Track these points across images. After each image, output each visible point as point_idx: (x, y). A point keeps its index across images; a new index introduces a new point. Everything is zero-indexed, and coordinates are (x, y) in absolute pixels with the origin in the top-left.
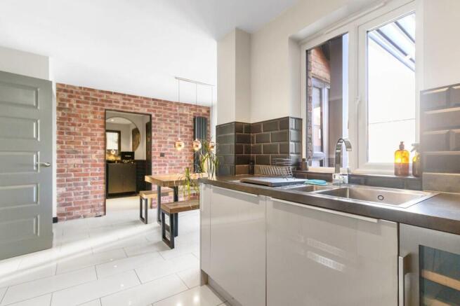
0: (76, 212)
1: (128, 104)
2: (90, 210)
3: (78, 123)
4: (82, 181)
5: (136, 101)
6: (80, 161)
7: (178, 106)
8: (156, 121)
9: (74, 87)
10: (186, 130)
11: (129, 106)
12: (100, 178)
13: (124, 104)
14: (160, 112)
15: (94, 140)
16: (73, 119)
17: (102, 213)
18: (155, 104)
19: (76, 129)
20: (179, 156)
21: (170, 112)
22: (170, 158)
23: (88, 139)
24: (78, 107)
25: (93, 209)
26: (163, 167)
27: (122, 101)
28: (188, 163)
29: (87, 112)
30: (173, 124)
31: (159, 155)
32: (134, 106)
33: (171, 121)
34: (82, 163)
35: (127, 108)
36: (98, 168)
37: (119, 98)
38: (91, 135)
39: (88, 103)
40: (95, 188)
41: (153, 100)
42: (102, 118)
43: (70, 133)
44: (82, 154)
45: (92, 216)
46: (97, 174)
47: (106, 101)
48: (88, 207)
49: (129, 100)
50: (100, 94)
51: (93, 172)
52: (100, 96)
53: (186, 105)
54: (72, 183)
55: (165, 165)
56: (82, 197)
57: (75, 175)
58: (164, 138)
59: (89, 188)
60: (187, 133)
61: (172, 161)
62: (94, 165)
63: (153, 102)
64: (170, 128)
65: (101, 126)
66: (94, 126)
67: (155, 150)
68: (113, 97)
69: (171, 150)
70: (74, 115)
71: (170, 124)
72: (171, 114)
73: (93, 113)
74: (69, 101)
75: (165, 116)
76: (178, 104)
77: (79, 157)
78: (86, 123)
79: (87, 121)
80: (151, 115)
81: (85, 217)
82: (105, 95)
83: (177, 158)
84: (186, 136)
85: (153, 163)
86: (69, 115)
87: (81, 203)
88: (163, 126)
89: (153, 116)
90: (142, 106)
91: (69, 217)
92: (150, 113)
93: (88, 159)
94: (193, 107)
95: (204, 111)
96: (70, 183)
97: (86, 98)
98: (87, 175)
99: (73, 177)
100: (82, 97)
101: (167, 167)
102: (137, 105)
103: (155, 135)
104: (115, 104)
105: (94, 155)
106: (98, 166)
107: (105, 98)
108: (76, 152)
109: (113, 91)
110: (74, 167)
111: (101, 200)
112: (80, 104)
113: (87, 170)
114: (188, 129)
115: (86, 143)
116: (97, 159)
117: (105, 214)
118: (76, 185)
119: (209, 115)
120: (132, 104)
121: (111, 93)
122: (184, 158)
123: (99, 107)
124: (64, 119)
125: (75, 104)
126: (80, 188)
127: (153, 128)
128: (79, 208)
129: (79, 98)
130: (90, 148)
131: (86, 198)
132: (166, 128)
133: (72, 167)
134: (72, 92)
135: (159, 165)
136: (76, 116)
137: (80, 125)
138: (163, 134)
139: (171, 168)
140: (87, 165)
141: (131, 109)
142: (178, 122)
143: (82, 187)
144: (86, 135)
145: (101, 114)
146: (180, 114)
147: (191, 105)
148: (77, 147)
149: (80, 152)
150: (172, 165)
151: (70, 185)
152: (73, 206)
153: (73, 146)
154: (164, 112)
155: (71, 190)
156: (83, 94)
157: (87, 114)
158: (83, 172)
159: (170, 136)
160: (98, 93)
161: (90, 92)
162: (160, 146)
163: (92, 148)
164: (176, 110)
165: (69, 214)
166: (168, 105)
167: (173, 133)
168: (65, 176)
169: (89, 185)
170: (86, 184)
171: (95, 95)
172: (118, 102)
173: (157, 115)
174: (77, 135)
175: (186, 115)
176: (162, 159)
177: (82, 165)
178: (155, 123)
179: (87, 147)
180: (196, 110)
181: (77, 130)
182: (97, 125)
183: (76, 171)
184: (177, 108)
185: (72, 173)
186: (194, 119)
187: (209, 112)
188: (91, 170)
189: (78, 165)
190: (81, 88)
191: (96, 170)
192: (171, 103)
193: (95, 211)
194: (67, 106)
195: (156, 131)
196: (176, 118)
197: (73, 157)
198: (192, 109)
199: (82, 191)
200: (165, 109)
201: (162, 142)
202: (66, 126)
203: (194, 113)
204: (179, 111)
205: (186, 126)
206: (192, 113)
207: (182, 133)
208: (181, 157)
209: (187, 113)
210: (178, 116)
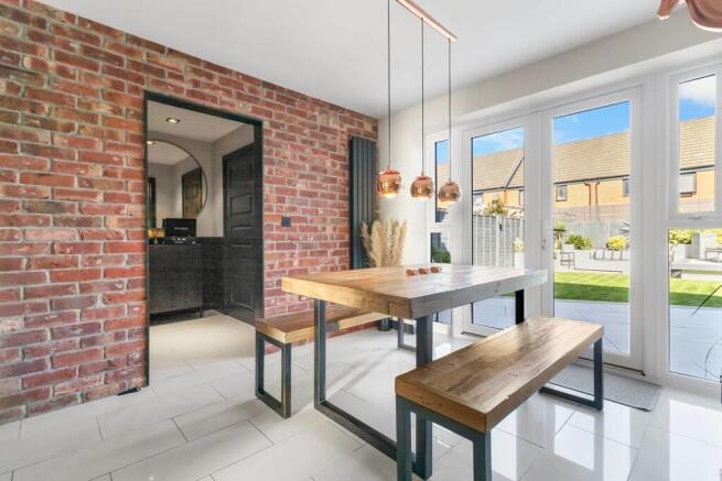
0: (63, 387)
1: (208, 86)
2: (103, 375)
3: (62, 121)
4: (77, 294)
5: (223, 81)
6: (68, 234)
7: (318, 108)
8: (272, 138)
9: (51, 12)
10: (334, 165)
11: (207, 91)
12: (131, 284)
13: (196, 84)
14: (280, 116)
15: (115, 175)
16: (47, 106)
17: (137, 380)
18: (269, 95)
19: (57, 139)
20: (319, 227)
21: (302, 119)
22: (302, 229)
23: (97, 172)
24: (62, 72)
25: (111, 373)
26: (287, 252)
27: (189, 76)
28: (338, 242)
29: (93, 93)
30: (308, 149)
31: (279, 223)
32: (219, 94)
33: (304, 142)
34: (78, 240)
35: (203, 97)
36: (126, 256)
37: (182, 65)
38: (105, 160)
39: (95, 68)
40: (119, 311)
41: (266, 85)
42: (136, 115)
43: (36, 150)
44: (78, 215)
45: (109, 394)
46: (123, 273)
47: (148, 69)
48: (97, 369)
49: (210, 77)
50: (129, 45)
51: (110, 266)
52: (130, 52)
53: (333, 107)
54: (45, 300)
55: (292, 247)
56: (78, 339)
57: (55, 277)
58: (290, 182)
59: (99, 314)
60: (336, 173)
61: (306, 238)
62: (114, 247)
63: (265, 90)
64: (302, 159)
65: (134, 138)
66: (112, 135)
67: (270, 209)
68: (164, 60)
69: (305, 211)
70: (49, 97)
71: (302, 149)
72: (303, 124)
73: (110, 97)
74: (33, 50)
75: (292, 129)
76: (316, 102)
77: (67, 222)
78: (89, 125)
79: (92, 118)
80: (258, 124)
81: (86, 398)
82: (145, 51)
83: (315, 229)
84: (334, 181)
85: (267, 242)
86: (34, 93)
87: (78, 357)
88: (288, 153)
89: (266, 125)
90: (240, 96)
91: (33, 404)
92: (259, 117)
93: (94, 229)
94: (347, 115)
95: (368, 127)
96: (38, 300)
97: (87, 51)
98: (94, 274)
99: (48, 283)
100: (76, 45)
101: (297, 252)
102: (228, 93)
103: (270, 172)
104: (171, 81)
105: (113, 221)
106: (127, 248)
107: (144, 59)
108: (58, 208)
109: (168, 44)
110: (53, 252)
111: (136, 344)
112: (71, 68)
113: (92, 261)
114: (338, 162)
115: (90, 183)
116: (123, 231)
117: (147, 383)
118: (59, 305)
119: (376, 137)
120: (215, 88)
121: (160, 49)
122: (329, 231)
123: (127, 83)
124: (19, 104)
125: (52, 64)
126: (73, 317)
127: (265, 156)
128: (68, 375)
129: (66, 46)
130: (100, 198)
131: (92, 341)
132: (294, 157)
133: (44, 254)
134: (41, 23)
135: (279, 246)
136: (58, 100)
137: (69, 128)
138: (286, 170)
139: (305, 254)
140: (91, 248)
141: (214, 99)
142: (317, 146)
143: (78, 311)
144: (89, 158)
145: (134, 103)
146: (323, 129)
147: (343, 110)
148: (61, 192)
149: (71, 209)
150: (307, 246)
151: (37, 308)
152: (49, 370)
153: (46, 190)
154: (290, 120)
155: (41, 321)
156: (78, 36)
157: (91, 99)
158: (80, 267)
159: (302, 176)
160: (122, 41)
161: (101, 37)
162: (281, 200)
163: (108, 197)
164: (314, 118)
165: (35, 395)
166: (298, 102)
167: (307, 172)
168: (20, 279)
169: (99, 304)
170: (92, 301)
171: (116, 46)
172: (180, 78)
173: (275, 125)
174: (61, 156)
175: (333, 132)
176: (286, 233)
177: (76, 248)
178: (269, 143)
179: (94, 195)
180: (352, 123)
181: (60, 140)
182: (122, 134)
183: (57, 265)
184: (316, 113)
185: (47, 272)
186: (351, 143)
187: (375, 129)
188: (105, 260)
189: (64, 246)
190: (70, 17)
191: (119, 261)
192: (304, 98)
193: (117, 377)
194: (27, 62)
195: (272, 162)
196: (313, 135)
197: (46, 222)
198: (344, 120)
199: (78, 322)
200: (291, 111)
201: (285, 191)
202: (20, 127)
203: (349, 130)
204: (320, 121)
205: (334, 157)
206: (345, 129)
207: (325, 171)
208: (324, 229)
209: (337, 127)
210: (318, 131)
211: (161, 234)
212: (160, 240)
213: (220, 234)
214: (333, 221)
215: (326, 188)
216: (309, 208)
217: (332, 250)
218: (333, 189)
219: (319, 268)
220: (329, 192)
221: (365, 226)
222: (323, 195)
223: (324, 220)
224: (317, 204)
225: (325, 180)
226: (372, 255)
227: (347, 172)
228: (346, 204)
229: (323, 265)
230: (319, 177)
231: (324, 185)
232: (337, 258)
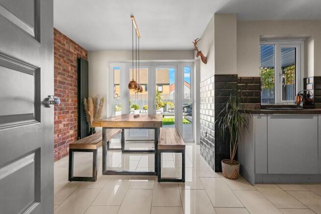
7: (66, 40)
10: (72, 69)
20: (66, 99)
21: (59, 44)
28: (73, 107)
30: (62, 60)
33: (60, 56)
53: (71, 41)
60: (72, 73)
61: (60, 105)
72: (60, 47)
76: (65, 37)
83: (65, 101)
84: (72, 77)
94: (77, 46)
95: (84, 54)
114: (74, 69)
119: (87, 59)
122: (70, 100)
139: (60, 113)
142: (65, 59)
146: (67, 51)
150: (61, 109)
164: (64, 45)
167: (61, 71)
175: (72, 53)
180: (78, 50)
184: (65, 43)
186: (78, 60)
187: (86, 55)
196: (64, 53)
198: (76, 48)
203: (78, 54)
204: (66, 47)
205: (72, 65)
206: (76, 53)
207: (69, 72)
208: (68, 100)
209: (73, 51)
210: (65, 51)
214: (72, 97)
215: (68, 80)
216: (62, 89)
217: (71, 111)
218: (71, 81)
219: (66, 119)
220: (70, 82)
221: (86, 100)
222: (68, 84)
223: (68, 96)
224: (65, 88)
225: (69, 76)
227: (77, 74)
228: (76, 89)
229: (68, 118)
230: (66, 74)
231: (68, 79)
232: (73, 115)
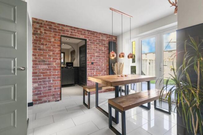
0: (44, 99)
1: (74, 32)
2: (52, 97)
3: (45, 43)
4: (47, 79)
5: (78, 31)
6: (46, 67)
7: (101, 35)
8: (89, 43)
9: (43, 21)
10: (105, 49)
11: (74, 34)
12: (58, 78)
13: (72, 32)
14: (91, 38)
15: (55, 54)
16: (42, 40)
17: (59, 99)
18: (88, 33)
19: (44, 47)
21: (96, 38)
22: (96, 65)
23: (51, 53)
24: (45, 33)
25: (54, 97)
26: (93, 71)
27: (70, 31)
28: (106, 68)
29: (50, 37)
30: (98, 45)
31: (90, 64)
32: (77, 34)
33: (97, 43)
34: (48, 68)
35: (73, 35)
36: (57, 71)
37: (69, 28)
38: (53, 51)
39: (51, 31)
40: (55, 83)
41: (88, 31)
42: (59, 41)
43: (40, 49)
44: (48, 63)
45: (53, 101)
46: (56, 75)
47: (62, 30)
48: (51, 95)
49: (75, 30)
50: (58, 26)
51: (54, 73)
52: (58, 27)
53: (104, 34)
54: (42, 80)
55: (94, 69)
56: (47, 89)
57: (43, 76)
58: (93, 54)
59: (52, 84)
60: (105, 51)
61: (97, 67)
62: (54, 70)
63: (87, 32)
64: (96, 48)
65: (58, 46)
66: (54, 45)
67: (88, 60)
68: (65, 28)
69: (97, 61)
70: (43, 38)
71: (96, 45)
72: (97, 39)
73: (54, 37)
74: (40, 29)
75: (94, 41)
76: (100, 33)
77: (46, 64)
78: (50, 44)
79: (50, 42)
80: (86, 40)
81: (49, 101)
82: (61, 26)
83: (100, 65)
84: (105, 53)
85: (88, 68)
86: (40, 38)
87: (47, 93)
88: (93, 46)
89: (88, 40)
90: (81, 34)
91: (39, 102)
92: (86, 38)
93: (51, 66)
94: (108, 36)
95: (114, 39)
96: (40, 80)
97: (50, 28)
98: (50, 75)
99: (42, 77)
100: (48, 27)
101: (95, 70)
102: (79, 34)
103: (88, 51)
104: (66, 32)
105: (54, 63)
106: (57, 70)
107: (61, 28)
108: (44, 61)
109: (66, 24)
110: (43, 70)
111: (59, 91)
112: (47, 32)
113: (50, 72)
114: (106, 48)
115: (50, 56)
116: (56, 66)
117: (61, 99)
118: (44, 81)
119: (116, 41)
120: (76, 33)
121: (64, 25)
122: (103, 65)
123: (57, 34)
124: (37, 40)
125: (43, 32)
126: (46, 84)
127: (87, 48)
128: (45, 96)
129: (46, 28)
130: (52, 59)
131: (50, 89)
132: (94, 48)
133: (42, 71)
134: (41, 24)
135: (91, 69)
136: (44, 39)
137: (46, 45)
138: (92, 51)
139: (97, 71)
140: (50, 70)
141: (75, 35)
142: (100, 44)
143: (47, 83)
144: (50, 50)
145: (59, 38)
146: (102, 40)
147: (107, 35)
148: (45, 58)
149: (46, 61)
150: (97, 69)
151: (40, 82)
152: (42, 95)
153: (42, 58)
154: (93, 38)
155: (41, 85)
156: (48, 25)
157: (50, 38)
158: (48, 74)
159: (96, 52)
160: (56, 25)
161: (52, 25)
162: (91, 58)
163: (53, 59)
164: (100, 37)
165: (40, 100)
166: (95, 34)
167: (98, 51)
168: (38, 76)
169: (52, 82)
170: (50, 81)
171: (55, 26)
172: (68, 31)
173: (89, 40)
174: (45, 50)
175: (104, 40)
176: (92, 66)
177: (47, 70)
178: (88, 44)
179: (51, 58)
180: (110, 38)
181: (45, 47)
182: (56, 45)
183: (44, 73)
185: (42, 75)
186: (109, 43)
187: (116, 39)
188: (53, 72)
189: (45, 69)
190: (47, 21)
191: (55, 72)
192: (97, 33)
193: (55, 98)
194: (39, 32)
195: (89, 49)
196: (99, 42)
197: (42, 64)
198: (107, 37)
199: (48, 85)
200: (94, 36)
201: (92, 56)
202: (38, 45)
203: (109, 40)
204: (101, 38)
205: (105, 47)
206: (108, 40)
207: (102, 51)
208: (102, 65)
209: (106, 39)
210: (100, 41)
211: (65, 66)
212: (65, 67)
213: (79, 66)
214: (104, 63)
215: (102, 55)
216: (98, 60)
217: (104, 70)
218: (104, 55)
219: (101, 75)
220: (103, 56)
221: (113, 64)
222: (102, 57)
223: (102, 63)
224: (100, 59)
225: (102, 53)
226: (115, 72)
227: (108, 51)
228: (108, 58)
229: (102, 74)
230: (101, 52)
231: (102, 54)
232: (105, 72)
